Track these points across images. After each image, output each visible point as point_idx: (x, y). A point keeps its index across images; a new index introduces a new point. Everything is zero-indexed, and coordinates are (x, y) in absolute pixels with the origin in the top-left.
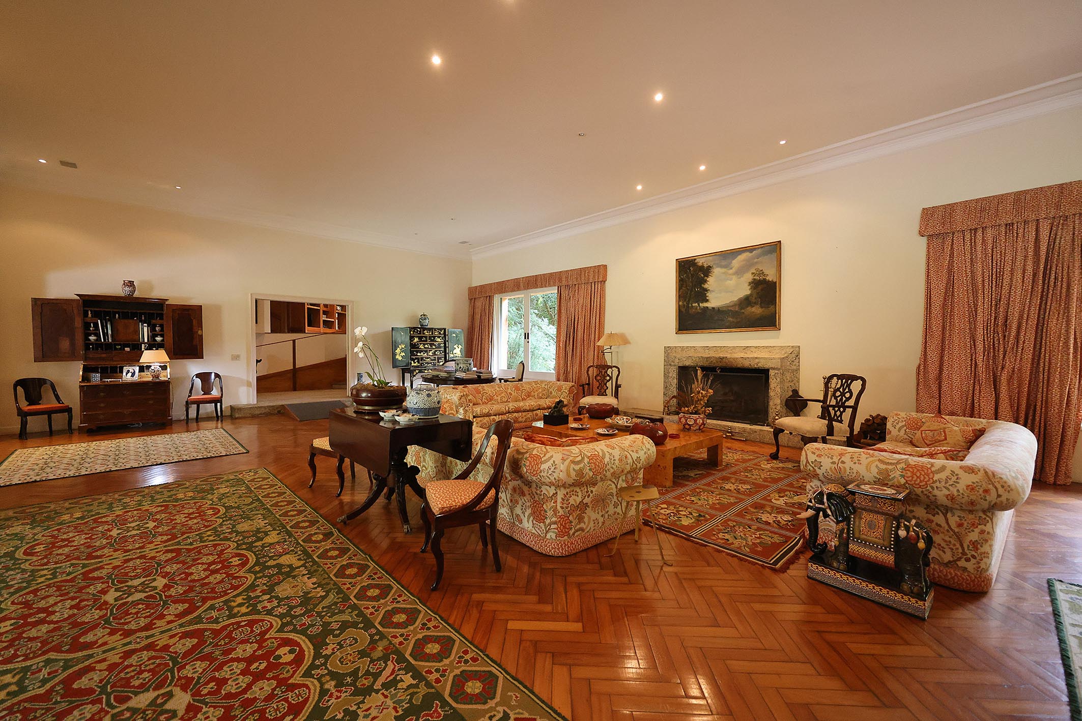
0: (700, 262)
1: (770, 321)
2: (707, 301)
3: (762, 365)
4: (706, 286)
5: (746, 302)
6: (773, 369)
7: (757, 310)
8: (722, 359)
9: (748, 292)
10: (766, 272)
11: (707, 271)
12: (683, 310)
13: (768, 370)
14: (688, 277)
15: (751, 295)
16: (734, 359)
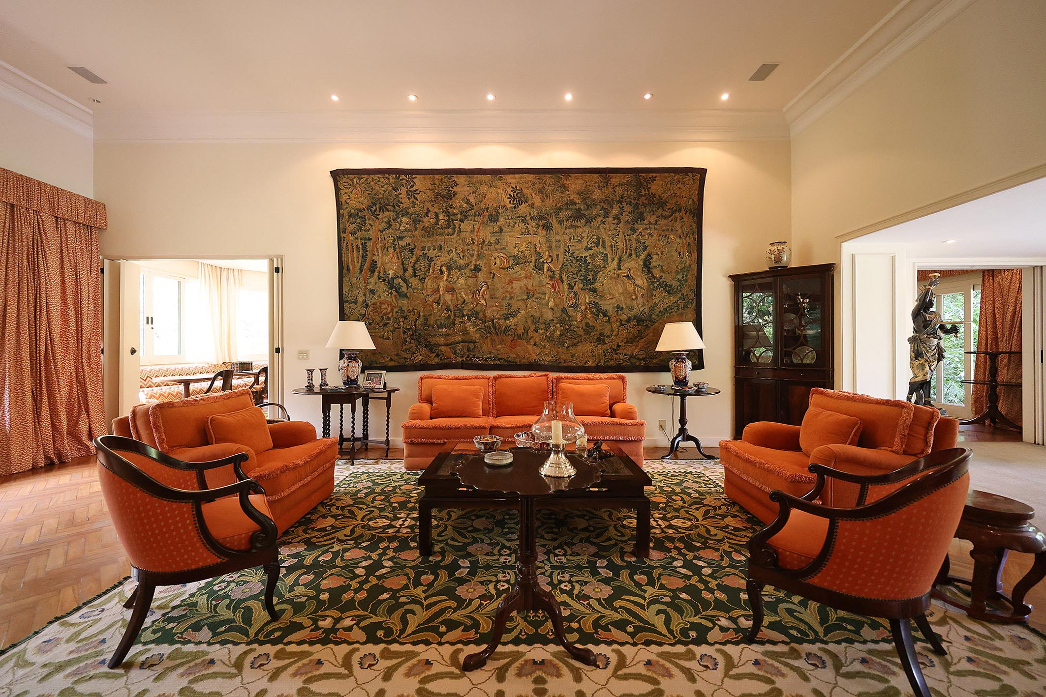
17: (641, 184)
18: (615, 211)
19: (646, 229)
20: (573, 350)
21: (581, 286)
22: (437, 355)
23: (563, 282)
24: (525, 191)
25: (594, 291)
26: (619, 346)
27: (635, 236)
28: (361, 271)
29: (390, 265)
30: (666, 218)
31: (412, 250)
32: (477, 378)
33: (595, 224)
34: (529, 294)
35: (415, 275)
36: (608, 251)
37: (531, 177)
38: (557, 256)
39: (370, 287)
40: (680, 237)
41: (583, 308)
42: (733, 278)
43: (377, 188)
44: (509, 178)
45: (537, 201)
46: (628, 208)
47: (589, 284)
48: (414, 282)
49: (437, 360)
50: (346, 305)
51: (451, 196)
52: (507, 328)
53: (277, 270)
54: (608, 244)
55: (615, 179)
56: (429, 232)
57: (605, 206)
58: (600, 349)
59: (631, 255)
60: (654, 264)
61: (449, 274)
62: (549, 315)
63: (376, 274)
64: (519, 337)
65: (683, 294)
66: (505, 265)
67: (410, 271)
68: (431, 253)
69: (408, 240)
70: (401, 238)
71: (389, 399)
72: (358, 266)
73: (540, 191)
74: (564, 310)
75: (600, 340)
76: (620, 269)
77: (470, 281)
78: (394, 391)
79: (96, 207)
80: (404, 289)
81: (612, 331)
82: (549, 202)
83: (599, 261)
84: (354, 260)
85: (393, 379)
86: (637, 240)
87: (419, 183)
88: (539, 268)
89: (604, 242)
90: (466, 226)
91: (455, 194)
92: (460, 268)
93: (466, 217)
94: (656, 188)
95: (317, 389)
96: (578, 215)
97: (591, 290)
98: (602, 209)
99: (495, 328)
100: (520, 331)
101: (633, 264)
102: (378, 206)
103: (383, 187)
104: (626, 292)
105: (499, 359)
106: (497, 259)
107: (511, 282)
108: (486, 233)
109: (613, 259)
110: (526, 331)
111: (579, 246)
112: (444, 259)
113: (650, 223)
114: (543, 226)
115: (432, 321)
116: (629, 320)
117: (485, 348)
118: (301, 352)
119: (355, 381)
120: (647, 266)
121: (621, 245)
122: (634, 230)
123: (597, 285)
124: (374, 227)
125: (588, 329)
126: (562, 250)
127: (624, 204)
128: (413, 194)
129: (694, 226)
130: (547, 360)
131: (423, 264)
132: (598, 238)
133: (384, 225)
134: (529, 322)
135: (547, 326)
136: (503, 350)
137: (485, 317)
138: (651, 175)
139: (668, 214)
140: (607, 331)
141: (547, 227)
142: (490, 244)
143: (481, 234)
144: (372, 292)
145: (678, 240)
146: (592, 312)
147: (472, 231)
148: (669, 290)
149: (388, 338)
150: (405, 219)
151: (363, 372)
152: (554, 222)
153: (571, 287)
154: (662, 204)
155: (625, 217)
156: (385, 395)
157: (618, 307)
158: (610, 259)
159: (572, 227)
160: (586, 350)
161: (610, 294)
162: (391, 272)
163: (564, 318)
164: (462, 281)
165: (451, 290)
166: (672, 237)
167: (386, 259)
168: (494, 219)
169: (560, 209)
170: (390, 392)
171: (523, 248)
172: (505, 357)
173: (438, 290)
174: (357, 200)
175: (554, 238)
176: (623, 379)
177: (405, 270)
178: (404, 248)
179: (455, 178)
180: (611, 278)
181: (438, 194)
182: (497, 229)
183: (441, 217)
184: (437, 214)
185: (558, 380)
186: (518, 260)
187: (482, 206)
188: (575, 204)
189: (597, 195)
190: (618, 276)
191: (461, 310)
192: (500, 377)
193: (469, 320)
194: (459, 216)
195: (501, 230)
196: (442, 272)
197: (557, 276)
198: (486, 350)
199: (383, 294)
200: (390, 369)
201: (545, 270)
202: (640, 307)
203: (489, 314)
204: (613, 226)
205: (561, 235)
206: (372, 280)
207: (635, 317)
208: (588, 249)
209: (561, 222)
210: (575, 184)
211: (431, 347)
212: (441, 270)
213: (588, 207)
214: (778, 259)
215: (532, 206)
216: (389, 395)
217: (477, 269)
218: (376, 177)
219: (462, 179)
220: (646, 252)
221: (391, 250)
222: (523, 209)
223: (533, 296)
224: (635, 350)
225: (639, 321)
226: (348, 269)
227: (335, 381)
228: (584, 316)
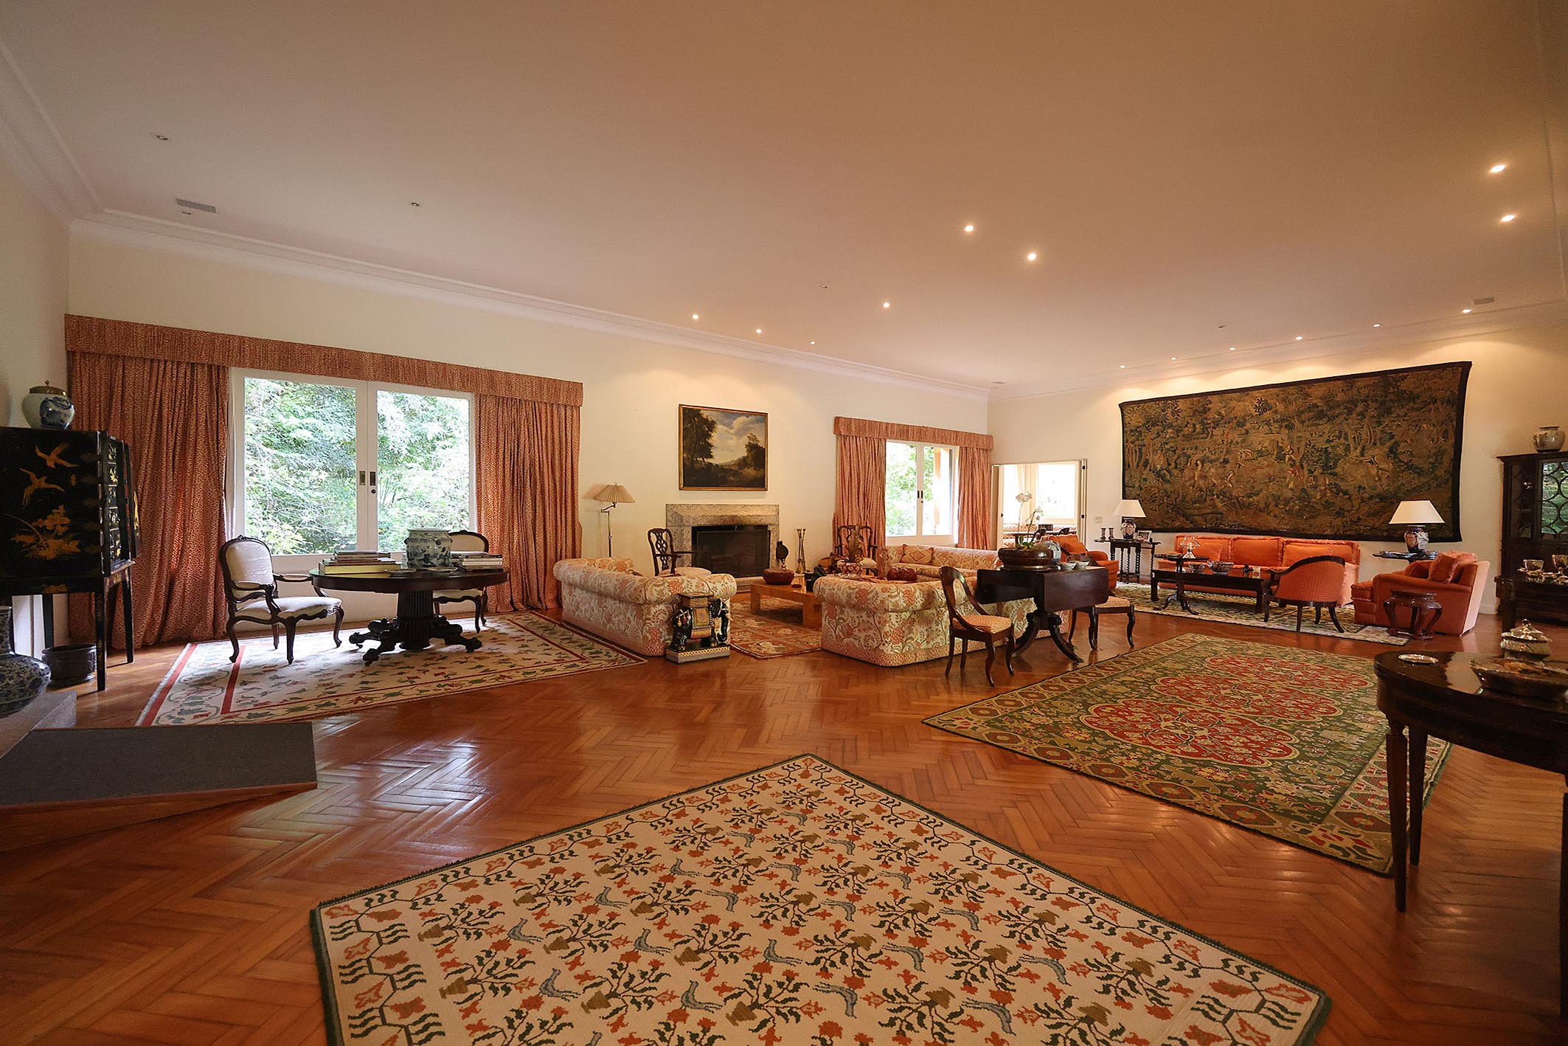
0: (705, 414)
1: (759, 483)
2: (711, 457)
3: (764, 522)
4: (710, 441)
5: (743, 463)
6: (771, 525)
7: (750, 472)
8: (734, 517)
9: (746, 454)
10: (758, 439)
11: (711, 426)
12: (687, 463)
13: (767, 526)
14: (692, 426)
15: (747, 457)
16: (743, 516)
17: (1389, 384)
18: (1359, 409)
19: (1394, 421)
20: (1311, 521)
21: (1320, 471)
22: (1191, 523)
23: (1303, 468)
24: (1269, 402)
25: (1335, 474)
26: (1359, 519)
27: (1380, 428)
28: (1138, 466)
29: (1158, 461)
30: (1417, 410)
31: (1174, 451)
32: (1219, 538)
33: (1338, 420)
34: (1271, 479)
35: (1176, 467)
36: (1351, 441)
37: (1276, 390)
38: (1298, 448)
39: (1144, 476)
40: (1434, 425)
41: (1323, 488)
42: (1502, 458)
43: (1150, 411)
44: (1255, 393)
45: (1281, 407)
46: (1373, 405)
47: (1328, 468)
48: (1175, 472)
49: (1192, 525)
50: (1127, 489)
51: (1206, 411)
52: (1250, 504)
53: (1084, 468)
54: (1351, 436)
55: (1360, 383)
56: (1188, 438)
57: (1348, 406)
58: (1338, 521)
59: (1375, 444)
60: (1400, 450)
61: (1203, 466)
62: (1290, 494)
63: (1148, 468)
64: (1261, 511)
65: (1435, 475)
66: (1250, 456)
67: (1173, 465)
68: (1189, 452)
69: (1172, 444)
70: (1167, 444)
71: (1153, 549)
72: (1136, 464)
73: (1284, 400)
74: (1303, 490)
75: (1340, 513)
76: (1363, 455)
77: (1221, 471)
78: (1157, 543)
79: (990, 438)
80: (1168, 477)
81: (1353, 506)
82: (1293, 408)
83: (1340, 450)
84: (1133, 460)
85: (1157, 537)
86: (1382, 431)
87: (1181, 404)
88: (1281, 458)
89: (1346, 434)
90: (1217, 432)
91: (1209, 409)
92: (1211, 462)
93: (1218, 425)
94: (1403, 385)
95: (1107, 539)
96: (1321, 415)
97: (1331, 474)
98: (1346, 407)
99: (1239, 503)
100: (1262, 505)
101: (1377, 453)
102: (1151, 422)
103: (1154, 411)
104: (1368, 474)
105: (1243, 526)
106: (1242, 453)
107: (1254, 470)
108: (1235, 436)
109: (1356, 449)
110: (1267, 505)
111: (1320, 440)
112: (1199, 455)
113: (1399, 416)
114: (1286, 427)
115: (1188, 499)
116: (1371, 498)
117: (1230, 518)
118: (1097, 518)
119: (1132, 536)
120: (1393, 451)
121: (1364, 436)
122: (1379, 423)
123: (1338, 470)
124: (1148, 438)
125: (1328, 505)
126: (1303, 443)
127: (1370, 403)
128: (1176, 413)
129: (1453, 414)
130: (1285, 528)
131: (1183, 460)
132: (1340, 432)
133: (1155, 435)
134: (1270, 500)
135: (1287, 502)
136: (1246, 520)
137: (1232, 496)
138: (1401, 375)
139: (1421, 406)
140: (1347, 507)
141: (1290, 427)
142: (1237, 443)
143: (1230, 435)
144: (1145, 480)
145: (1432, 428)
146: (1332, 492)
147: (1223, 435)
148: (1420, 472)
149: (1156, 510)
150: (1170, 431)
151: (1136, 532)
152: (1297, 424)
153: (1311, 472)
154: (1413, 398)
155: (1372, 412)
156: (1151, 546)
157: (1360, 487)
158: (1352, 449)
159: (1313, 425)
160: (1324, 521)
161: (1352, 476)
162: (1159, 467)
163: (1304, 496)
164: (1213, 470)
165: (1204, 477)
166: (1425, 426)
167: (1156, 457)
168: (1241, 425)
169: (1303, 412)
170: (1154, 544)
171: (1266, 445)
172: (1248, 525)
173: (1194, 476)
174: (1136, 420)
175: (1295, 434)
176: (1352, 545)
177: (1169, 465)
178: (1168, 450)
179: (1210, 398)
180: (1353, 463)
181: (1196, 411)
182: (1243, 432)
183: (1197, 426)
184: (1194, 425)
185: (1288, 543)
186: (1261, 454)
187: (1232, 416)
188: (1318, 406)
189: (1340, 397)
190: (1361, 462)
191: (1211, 491)
192: (1238, 538)
193: (1218, 497)
194: (1212, 425)
195: (1247, 432)
196: (1197, 465)
197: (1298, 464)
198: (1231, 519)
199: (1152, 480)
200: (1155, 531)
201: (1287, 460)
202: (1383, 486)
203: (1234, 493)
204: (1356, 422)
205: (1302, 432)
206: (1145, 472)
207: (1378, 495)
208: (1328, 441)
209: (1303, 422)
210: (1318, 391)
211: (1186, 517)
212: (1196, 464)
213: (1331, 408)
214: (1543, 444)
215: (1276, 412)
216: (1154, 547)
217: (1226, 461)
218: (1149, 404)
219: (1216, 398)
220: (1393, 441)
221: (1159, 452)
222: (1267, 415)
223: (1274, 480)
224: (1377, 523)
225: (1382, 498)
226: (1129, 465)
227: (1119, 536)
228: (1324, 495)
